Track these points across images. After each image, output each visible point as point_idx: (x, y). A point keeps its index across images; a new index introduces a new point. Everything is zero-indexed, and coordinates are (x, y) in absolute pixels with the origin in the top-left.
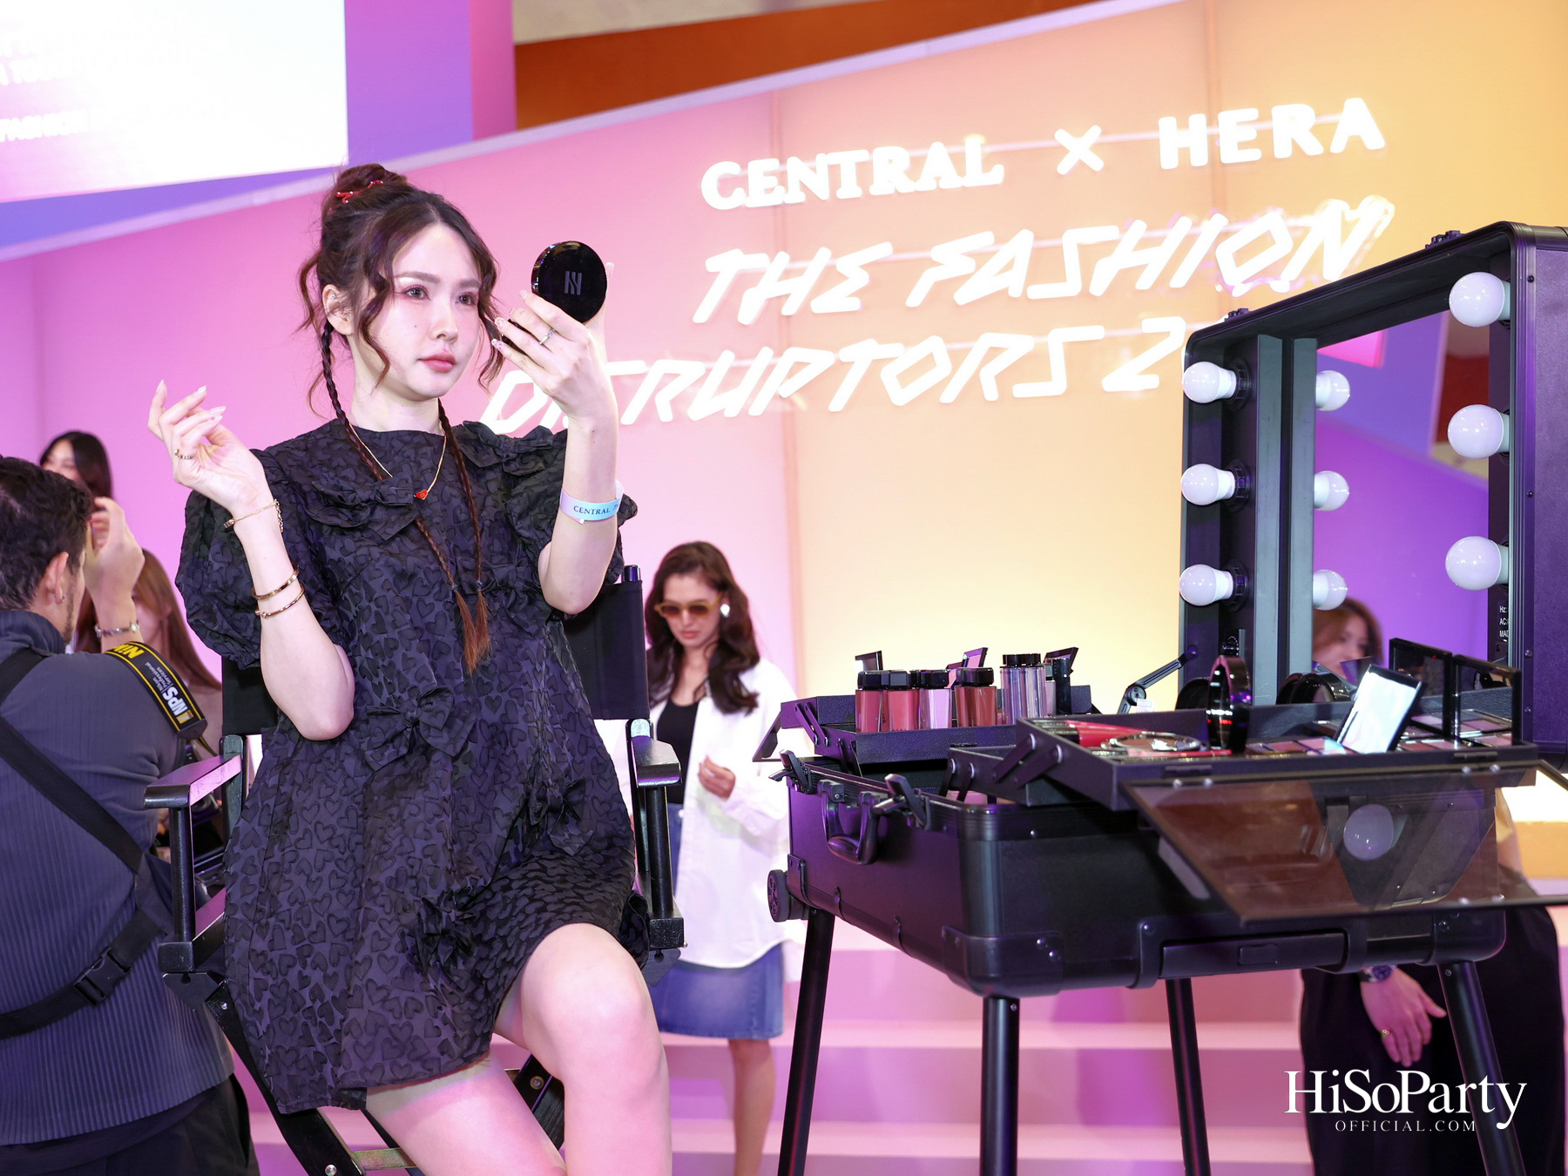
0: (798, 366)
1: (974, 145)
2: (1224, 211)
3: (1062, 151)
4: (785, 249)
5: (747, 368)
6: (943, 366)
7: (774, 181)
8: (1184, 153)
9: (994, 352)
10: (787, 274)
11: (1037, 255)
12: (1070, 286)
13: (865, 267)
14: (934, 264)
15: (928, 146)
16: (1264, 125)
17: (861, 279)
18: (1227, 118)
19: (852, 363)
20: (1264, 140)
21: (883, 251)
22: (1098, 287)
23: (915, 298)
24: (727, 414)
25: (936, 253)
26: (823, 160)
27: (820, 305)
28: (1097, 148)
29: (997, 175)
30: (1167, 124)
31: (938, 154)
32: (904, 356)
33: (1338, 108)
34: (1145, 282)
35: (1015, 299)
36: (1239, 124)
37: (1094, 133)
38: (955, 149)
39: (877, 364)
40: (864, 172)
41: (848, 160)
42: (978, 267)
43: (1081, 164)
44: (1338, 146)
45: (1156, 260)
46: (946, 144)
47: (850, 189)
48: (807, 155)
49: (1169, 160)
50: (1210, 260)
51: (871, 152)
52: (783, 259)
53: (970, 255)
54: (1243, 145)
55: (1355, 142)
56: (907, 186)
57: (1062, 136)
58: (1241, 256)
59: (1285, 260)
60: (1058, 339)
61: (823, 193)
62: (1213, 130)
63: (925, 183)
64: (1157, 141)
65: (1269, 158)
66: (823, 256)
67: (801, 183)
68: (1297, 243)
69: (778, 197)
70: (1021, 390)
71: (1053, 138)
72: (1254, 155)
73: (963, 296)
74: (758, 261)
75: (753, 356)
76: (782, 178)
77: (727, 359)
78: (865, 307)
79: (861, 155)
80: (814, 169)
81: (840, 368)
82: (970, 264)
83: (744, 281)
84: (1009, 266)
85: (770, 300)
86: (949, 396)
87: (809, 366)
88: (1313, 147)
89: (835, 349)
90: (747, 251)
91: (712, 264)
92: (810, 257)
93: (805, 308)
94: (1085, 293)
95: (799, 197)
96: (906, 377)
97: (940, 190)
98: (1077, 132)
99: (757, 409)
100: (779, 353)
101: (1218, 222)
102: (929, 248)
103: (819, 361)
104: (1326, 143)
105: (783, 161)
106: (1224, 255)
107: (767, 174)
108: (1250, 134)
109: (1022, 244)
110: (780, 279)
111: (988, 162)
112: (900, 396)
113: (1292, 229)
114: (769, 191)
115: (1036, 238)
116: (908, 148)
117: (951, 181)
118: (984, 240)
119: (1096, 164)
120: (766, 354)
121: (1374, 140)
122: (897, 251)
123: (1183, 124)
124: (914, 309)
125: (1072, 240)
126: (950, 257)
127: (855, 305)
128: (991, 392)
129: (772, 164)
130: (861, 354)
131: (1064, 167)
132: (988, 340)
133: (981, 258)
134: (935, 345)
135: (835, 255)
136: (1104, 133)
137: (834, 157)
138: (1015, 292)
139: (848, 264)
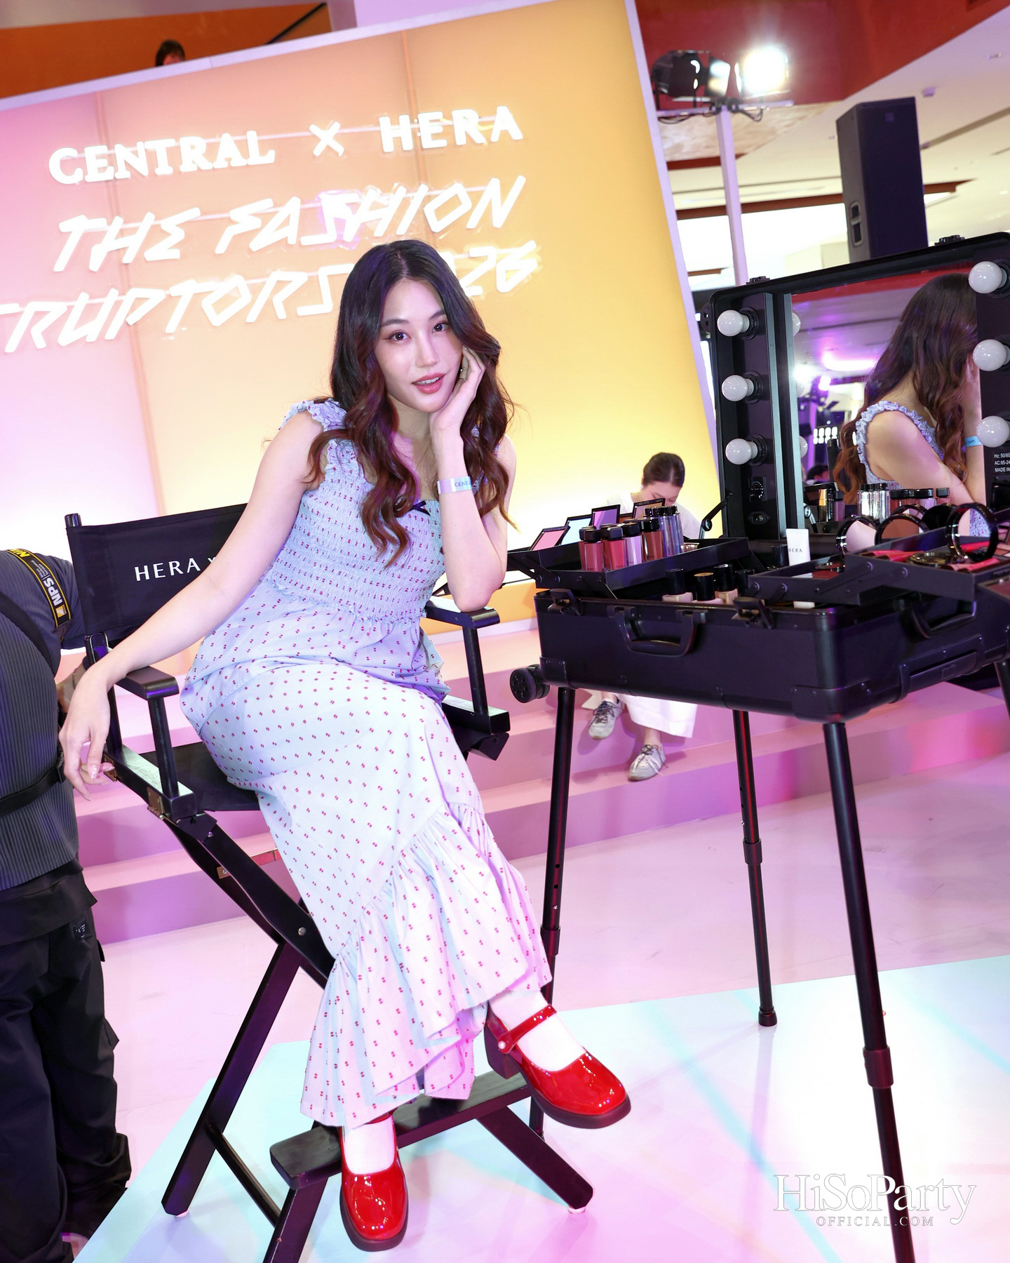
0: (139, 301)
1: (252, 137)
2: (426, 181)
3: (316, 139)
4: (119, 214)
5: (101, 304)
6: (246, 297)
7: (104, 162)
8: (398, 141)
9: (281, 284)
10: (122, 233)
11: (304, 213)
12: (330, 236)
13: (180, 226)
14: (231, 222)
15: (220, 136)
16: (448, 122)
17: (179, 235)
18: (424, 117)
19: (180, 297)
20: (449, 132)
21: (193, 214)
22: (348, 237)
23: (221, 248)
24: (88, 340)
25: (234, 214)
26: (141, 146)
27: (152, 254)
28: (338, 137)
29: (270, 157)
30: (385, 121)
31: (227, 142)
32: (218, 288)
33: (494, 113)
34: (380, 231)
35: (292, 246)
36: (431, 121)
37: (336, 127)
38: (238, 138)
39: (198, 297)
40: (174, 155)
41: (160, 146)
42: (264, 224)
43: (329, 148)
44: (495, 138)
45: (386, 215)
46: (233, 134)
47: (164, 169)
48: (130, 143)
49: (388, 146)
50: (421, 213)
51: (177, 140)
52: (118, 222)
53: (256, 215)
54: (436, 136)
55: (505, 134)
56: (206, 165)
57: (314, 129)
58: (440, 212)
59: (467, 215)
60: (324, 273)
61: (145, 171)
62: (416, 126)
63: (220, 163)
64: (379, 132)
65: (453, 145)
66: (149, 219)
67: (126, 162)
68: (475, 203)
69: (109, 175)
70: (303, 311)
71: (309, 131)
72: (442, 143)
73: (256, 245)
74: (99, 223)
75: (105, 295)
76: (112, 160)
77: (84, 299)
78: (183, 256)
79: (171, 142)
80: (136, 153)
81: (171, 301)
82: (257, 223)
83: (89, 239)
84: (286, 222)
85: (110, 253)
86: (252, 317)
87: (148, 301)
88: (479, 139)
89: (166, 287)
90: (89, 217)
91: (65, 226)
92: (141, 219)
93: (139, 257)
94: (340, 240)
95: (127, 175)
96: (221, 304)
97: (230, 167)
98: (324, 126)
99: (111, 334)
100: (123, 293)
101: (423, 190)
102: (228, 211)
103: (155, 296)
104: (487, 134)
105: (109, 148)
106: (430, 210)
107: (99, 157)
108: (440, 130)
109: (294, 206)
110: (117, 238)
111: (264, 147)
112: (217, 320)
113: (470, 194)
114: (102, 170)
115: (303, 202)
116: (205, 137)
117: (238, 161)
118: (266, 204)
119: (340, 149)
120: (114, 294)
121: (517, 134)
122: (203, 213)
123: (395, 122)
124: (220, 255)
126: (243, 217)
127: (176, 254)
128: (282, 314)
129: (103, 149)
130: (185, 289)
131: (318, 151)
132: (276, 276)
133: (265, 217)
134: (236, 281)
135: (157, 219)
136: (343, 127)
137: (151, 145)
138: (292, 241)
139: (169, 224)
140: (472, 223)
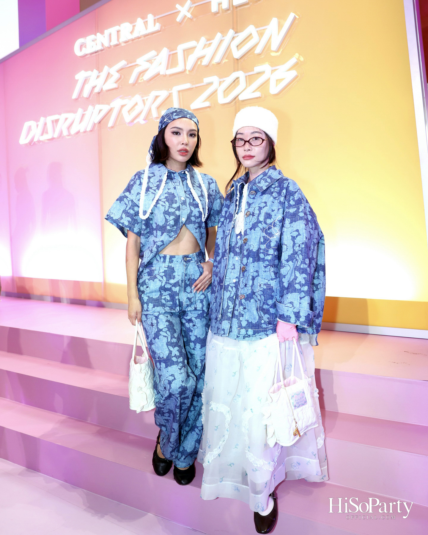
0: (100, 111)
1: (150, 18)
3: (178, 13)
4: (95, 68)
5: (85, 115)
6: (140, 106)
7: (94, 43)
8: (220, 4)
9: (156, 98)
10: (97, 77)
11: (170, 57)
12: (180, 68)
13: (118, 71)
14: (138, 66)
15: (136, 20)
17: (116, 76)
19: (114, 108)
21: (122, 63)
22: (189, 67)
23: (132, 80)
24: (81, 131)
25: (138, 61)
26: (107, 32)
27: (105, 87)
28: (189, 9)
29: (158, 26)
31: (139, 23)
32: (129, 102)
34: (205, 62)
35: (162, 76)
37: (189, 4)
38: (145, 20)
39: (122, 107)
41: (114, 30)
42: (151, 65)
43: (184, 16)
45: (209, 52)
46: (142, 18)
47: (114, 41)
48: (102, 32)
49: (214, 8)
51: (120, 26)
52: (95, 72)
53: (148, 61)
56: (130, 37)
57: (178, 7)
59: (256, 45)
60: (175, 90)
61: (107, 45)
63: (136, 34)
64: (210, 2)
66: (106, 68)
67: (101, 42)
68: (260, 37)
69: (94, 49)
71: (176, 9)
73: (147, 76)
74: (89, 73)
75: (87, 109)
77: (80, 111)
78: (118, 86)
79: (117, 28)
80: (104, 36)
81: (111, 110)
82: (147, 65)
83: (86, 81)
84: (160, 64)
85: (92, 88)
86: (142, 117)
87: (103, 111)
89: (108, 104)
90: (86, 70)
91: (77, 77)
92: (103, 70)
93: (101, 89)
94: (185, 69)
95: (100, 48)
96: (130, 111)
98: (183, 4)
99: (88, 129)
100: (94, 107)
101: (231, 33)
102: (136, 60)
103: (105, 108)
105: (95, 35)
106: (233, 46)
107: (91, 41)
109: (165, 52)
110: (95, 80)
111: (155, 23)
112: (128, 118)
113: (258, 31)
114: (92, 47)
115: (169, 51)
116: (131, 23)
117: (144, 32)
118: (153, 53)
119: (189, 15)
120: (91, 108)
122: (127, 63)
124: (131, 84)
125: (180, 48)
126: (142, 62)
127: (115, 86)
128: (155, 115)
129: (93, 37)
130: (116, 104)
131: (179, 19)
132: (154, 93)
133: (151, 61)
134: (137, 98)
135: (109, 68)
136: (192, 3)
137: (109, 31)
138: (162, 73)
139: (113, 70)
140: (258, 50)
